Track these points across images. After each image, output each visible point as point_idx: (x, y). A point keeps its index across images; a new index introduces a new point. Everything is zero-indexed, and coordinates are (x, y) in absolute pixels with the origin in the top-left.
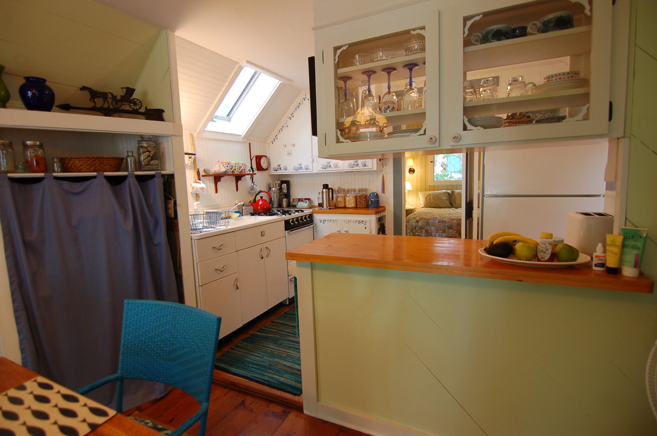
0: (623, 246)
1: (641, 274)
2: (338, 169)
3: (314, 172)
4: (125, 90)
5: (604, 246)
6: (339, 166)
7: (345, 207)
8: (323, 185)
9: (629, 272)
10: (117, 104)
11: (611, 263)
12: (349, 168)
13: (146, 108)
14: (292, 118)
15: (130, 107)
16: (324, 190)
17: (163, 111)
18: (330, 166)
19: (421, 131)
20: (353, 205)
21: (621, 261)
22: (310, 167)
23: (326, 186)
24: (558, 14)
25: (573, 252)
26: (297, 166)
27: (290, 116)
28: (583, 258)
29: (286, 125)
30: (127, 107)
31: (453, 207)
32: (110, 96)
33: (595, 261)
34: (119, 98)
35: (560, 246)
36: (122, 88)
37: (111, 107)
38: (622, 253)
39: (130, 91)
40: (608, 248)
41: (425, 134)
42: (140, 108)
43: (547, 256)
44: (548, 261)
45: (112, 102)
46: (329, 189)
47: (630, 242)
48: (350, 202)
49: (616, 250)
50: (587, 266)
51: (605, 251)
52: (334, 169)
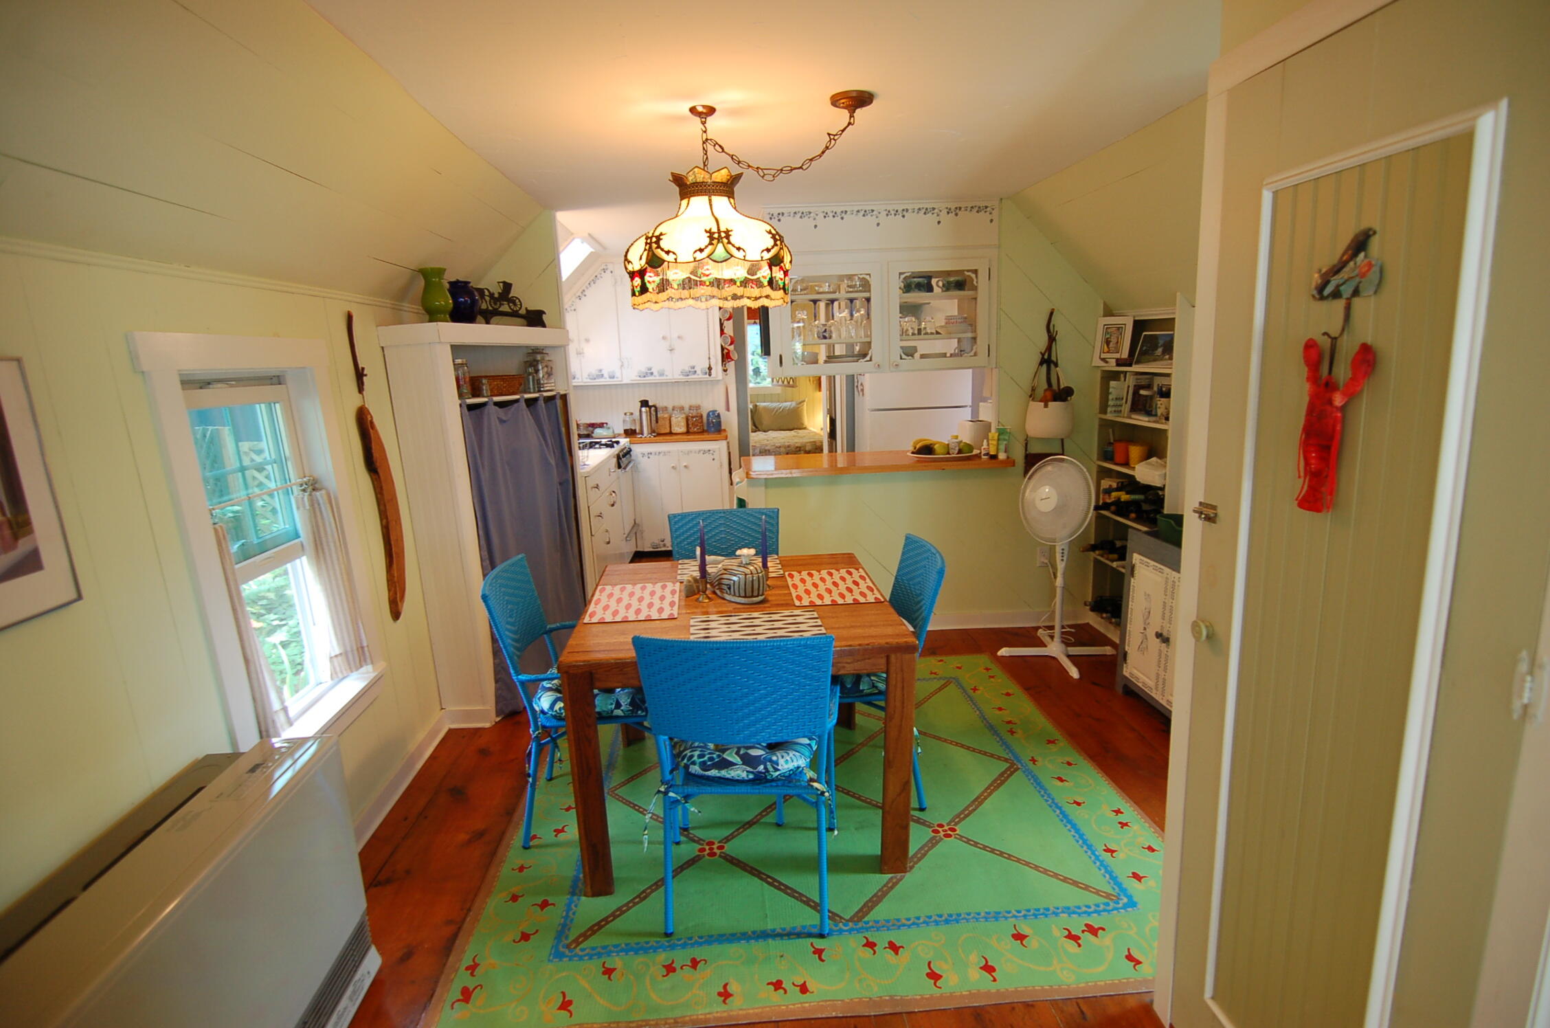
0: (998, 440)
1: (1008, 457)
2: (665, 377)
3: (624, 382)
4: (501, 284)
5: (988, 441)
6: (666, 373)
7: (671, 433)
8: (642, 402)
9: (1002, 456)
10: (495, 304)
11: (992, 452)
12: (682, 377)
13: (526, 309)
14: (583, 298)
15: (510, 307)
16: (643, 409)
17: (542, 313)
18: (652, 374)
19: (868, 358)
20: (684, 430)
21: (998, 450)
22: (618, 374)
23: (644, 403)
24: (957, 278)
25: (970, 448)
26: (594, 372)
27: (579, 294)
28: (975, 452)
29: (573, 308)
30: (505, 308)
31: (759, 431)
32: (487, 293)
33: (983, 452)
34: (496, 295)
35: (962, 444)
36: (499, 283)
37: (490, 308)
38: (998, 444)
39: (507, 287)
40: (990, 442)
41: (871, 360)
42: (520, 308)
43: (956, 452)
44: (958, 454)
45: (490, 302)
46: (650, 407)
47: (1001, 437)
48: (679, 427)
49: (995, 443)
50: (978, 456)
51: (988, 445)
52: (658, 378)
